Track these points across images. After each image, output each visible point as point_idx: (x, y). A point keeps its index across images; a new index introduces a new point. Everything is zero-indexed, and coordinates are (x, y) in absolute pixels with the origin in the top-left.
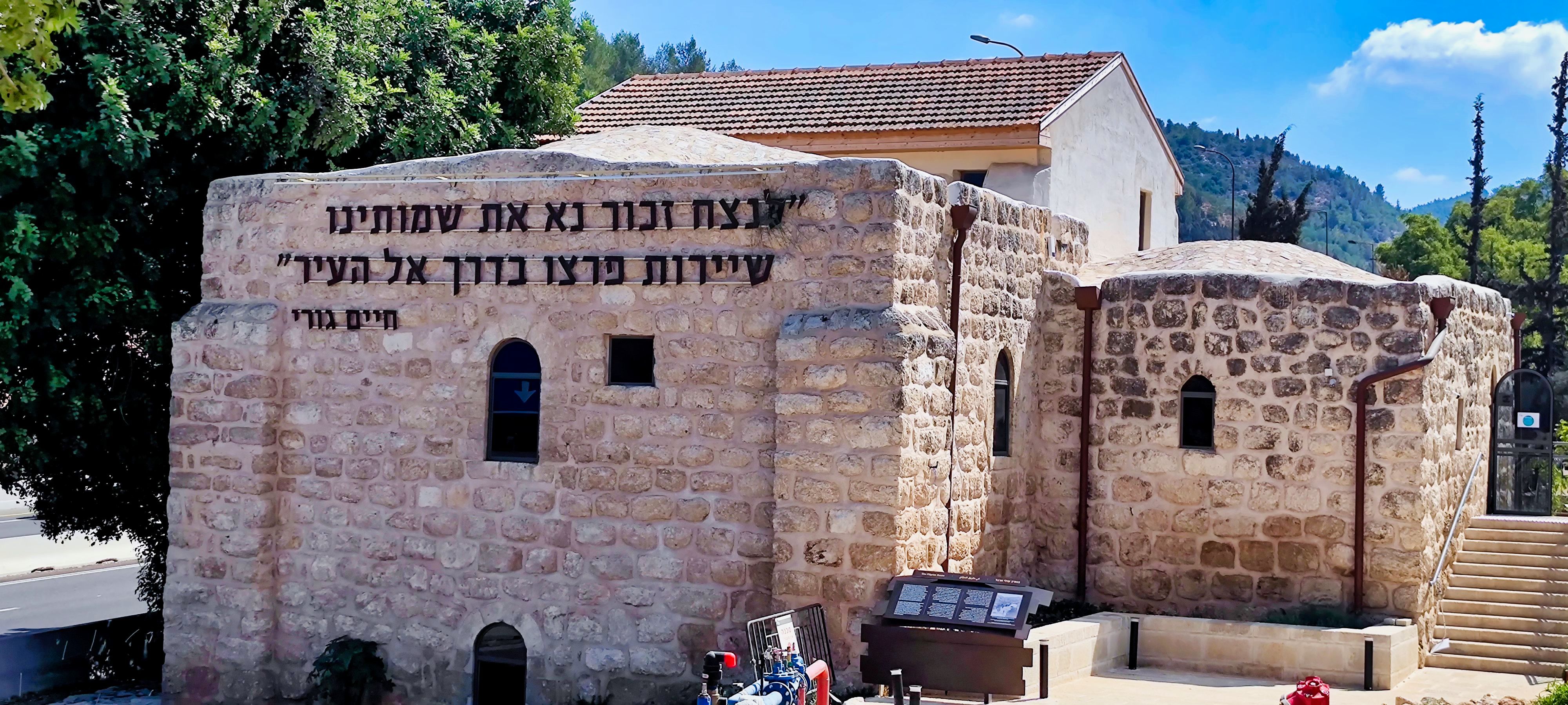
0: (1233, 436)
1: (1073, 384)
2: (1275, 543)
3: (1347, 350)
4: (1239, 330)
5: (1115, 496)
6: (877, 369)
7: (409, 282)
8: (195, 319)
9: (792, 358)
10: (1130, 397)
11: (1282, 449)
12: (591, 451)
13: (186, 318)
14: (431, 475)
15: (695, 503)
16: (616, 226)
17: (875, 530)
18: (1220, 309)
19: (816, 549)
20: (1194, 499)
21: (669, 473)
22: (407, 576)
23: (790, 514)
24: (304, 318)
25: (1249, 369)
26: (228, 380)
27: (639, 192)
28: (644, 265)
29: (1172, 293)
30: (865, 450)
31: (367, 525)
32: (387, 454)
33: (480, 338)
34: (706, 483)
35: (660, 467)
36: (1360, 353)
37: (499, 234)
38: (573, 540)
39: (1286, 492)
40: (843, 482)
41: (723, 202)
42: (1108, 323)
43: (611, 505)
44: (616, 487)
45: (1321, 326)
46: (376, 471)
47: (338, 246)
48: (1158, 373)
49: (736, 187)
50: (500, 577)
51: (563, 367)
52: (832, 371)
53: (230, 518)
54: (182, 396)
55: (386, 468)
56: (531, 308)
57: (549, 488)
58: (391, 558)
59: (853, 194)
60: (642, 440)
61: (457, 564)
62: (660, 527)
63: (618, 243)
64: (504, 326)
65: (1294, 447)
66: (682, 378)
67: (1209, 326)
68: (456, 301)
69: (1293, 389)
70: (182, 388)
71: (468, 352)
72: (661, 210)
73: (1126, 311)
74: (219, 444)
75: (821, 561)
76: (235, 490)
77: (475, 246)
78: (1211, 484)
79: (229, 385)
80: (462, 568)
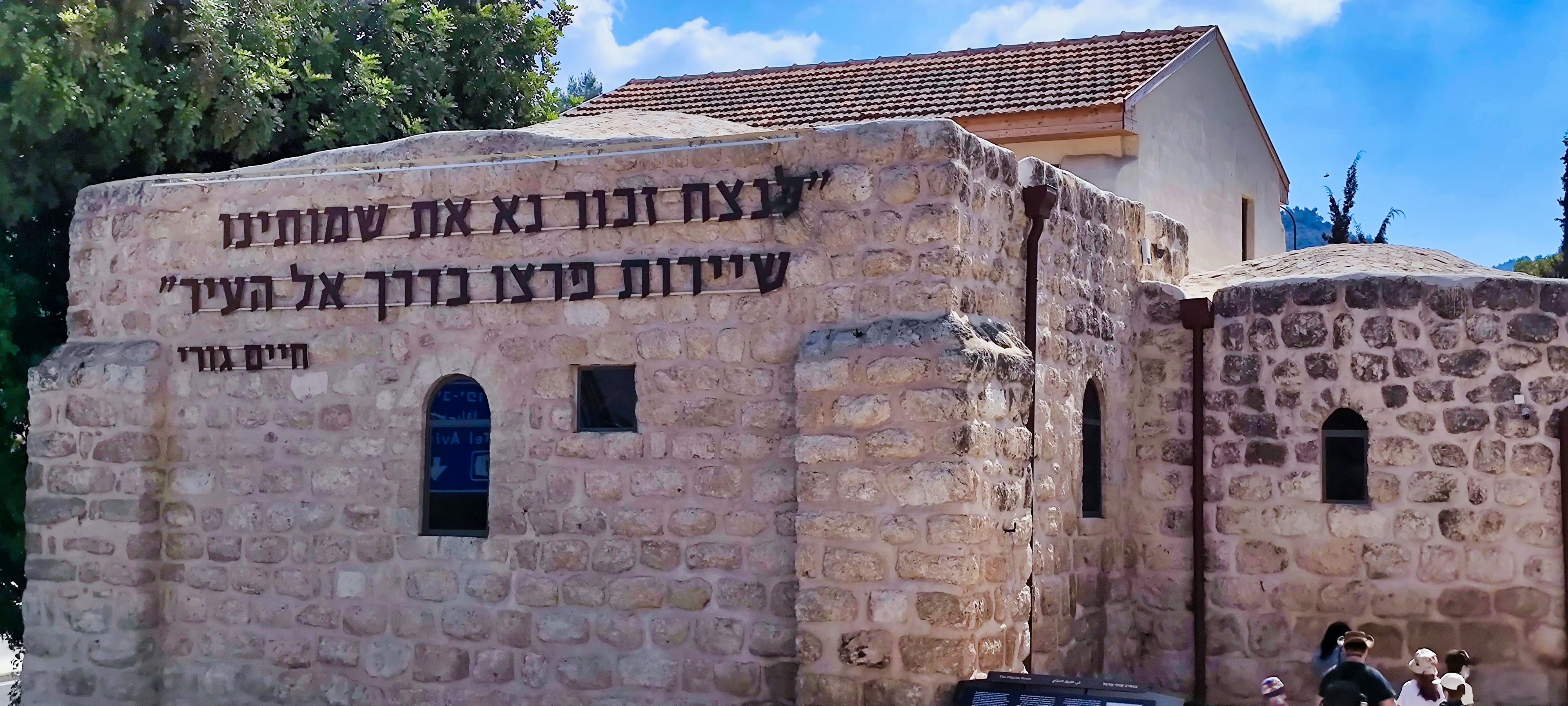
0: (1393, 486)
1: (1181, 423)
2: (1456, 624)
3: (1542, 370)
4: (1397, 348)
5: (1240, 569)
6: (931, 398)
7: (322, 307)
8: (57, 363)
9: (817, 387)
10: (1256, 439)
11: (1460, 501)
12: (556, 520)
13: (47, 363)
14: (353, 556)
15: (692, 584)
16: (583, 224)
17: (934, 617)
18: (1370, 322)
19: (853, 645)
20: (1345, 569)
21: (657, 545)
22: (322, 688)
23: (817, 596)
24: (193, 358)
25: (1412, 399)
26: (97, 440)
27: (612, 177)
28: (620, 272)
29: (1305, 303)
30: (918, 507)
31: (271, 623)
32: (297, 531)
33: (413, 375)
34: (707, 558)
35: (647, 538)
36: (1561, 373)
37: (436, 240)
38: (533, 638)
39: (1467, 558)
40: (888, 552)
41: (721, 186)
42: (1224, 345)
43: (582, 591)
44: (589, 566)
45: (1506, 339)
46: (283, 552)
47: (234, 264)
48: (1292, 407)
49: (739, 165)
50: (441, 688)
51: (518, 410)
52: (870, 404)
53: (100, 617)
54: (41, 461)
55: (295, 548)
56: (476, 336)
57: (501, 569)
58: (303, 666)
59: (893, 168)
60: (622, 503)
61: (387, 672)
62: (646, 619)
63: (586, 245)
64: (443, 359)
65: (1476, 498)
66: (671, 420)
67: (1357, 344)
68: (383, 329)
69: (1472, 423)
70: (40, 452)
71: (398, 394)
72: (641, 201)
73: (1246, 328)
74: (87, 522)
75: (861, 660)
76: (106, 581)
77: (405, 255)
78: (1366, 549)
79: (99, 446)
80: (392, 677)
